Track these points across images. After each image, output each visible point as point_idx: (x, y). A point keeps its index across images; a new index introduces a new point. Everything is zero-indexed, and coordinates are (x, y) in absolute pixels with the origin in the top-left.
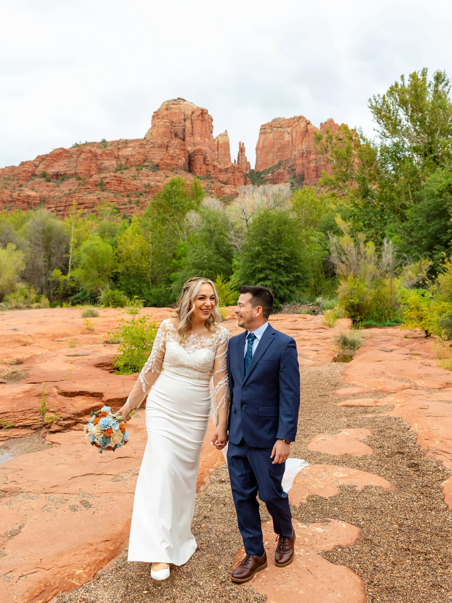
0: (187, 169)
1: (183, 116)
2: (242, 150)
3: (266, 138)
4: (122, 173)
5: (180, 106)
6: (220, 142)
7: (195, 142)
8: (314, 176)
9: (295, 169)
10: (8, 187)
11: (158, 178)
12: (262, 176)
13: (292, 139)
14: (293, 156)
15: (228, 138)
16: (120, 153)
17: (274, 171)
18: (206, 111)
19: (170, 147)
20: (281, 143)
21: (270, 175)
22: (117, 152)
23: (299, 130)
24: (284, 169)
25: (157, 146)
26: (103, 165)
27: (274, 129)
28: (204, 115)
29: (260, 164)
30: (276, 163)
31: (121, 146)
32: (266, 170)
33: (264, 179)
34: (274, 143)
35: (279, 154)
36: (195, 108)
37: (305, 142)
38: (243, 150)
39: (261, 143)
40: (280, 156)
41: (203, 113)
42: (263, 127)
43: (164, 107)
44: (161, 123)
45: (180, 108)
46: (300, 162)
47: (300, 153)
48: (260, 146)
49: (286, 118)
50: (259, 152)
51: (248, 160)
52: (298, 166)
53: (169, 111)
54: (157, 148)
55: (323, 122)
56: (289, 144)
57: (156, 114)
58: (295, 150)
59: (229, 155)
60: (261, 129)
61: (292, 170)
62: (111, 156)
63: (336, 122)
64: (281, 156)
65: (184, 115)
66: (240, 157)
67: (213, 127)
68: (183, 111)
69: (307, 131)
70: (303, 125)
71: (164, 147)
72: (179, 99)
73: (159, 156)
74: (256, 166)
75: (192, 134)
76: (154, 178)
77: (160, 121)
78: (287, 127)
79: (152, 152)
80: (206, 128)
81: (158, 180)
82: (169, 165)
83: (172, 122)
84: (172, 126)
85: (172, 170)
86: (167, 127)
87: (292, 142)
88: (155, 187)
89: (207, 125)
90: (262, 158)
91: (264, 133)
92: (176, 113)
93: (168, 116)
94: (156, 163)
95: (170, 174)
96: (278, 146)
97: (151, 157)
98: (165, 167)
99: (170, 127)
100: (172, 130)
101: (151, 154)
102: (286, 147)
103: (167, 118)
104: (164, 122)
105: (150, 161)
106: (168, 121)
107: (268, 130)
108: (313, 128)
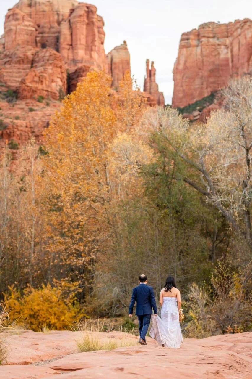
1: (56, 17)
2: (151, 73)
3: (191, 54)
6: (115, 60)
7: (75, 57)
11: (18, 113)
12: (185, 115)
13: (232, 56)
15: (128, 54)
17: (204, 107)
18: (93, 9)
19: (38, 62)
20: (214, 62)
21: (196, 113)
23: (243, 41)
24: (220, 104)
25: (15, 59)
27: (204, 40)
28: (91, 15)
29: (181, 95)
30: (206, 95)
32: (189, 105)
34: (203, 62)
35: (212, 80)
36: (76, 4)
38: (152, 73)
39: (182, 62)
41: (90, 10)
42: (185, 37)
44: (18, 27)
45: (51, 4)
48: (181, 67)
49: (221, 23)
50: (179, 77)
53: (33, 9)
54: (16, 63)
56: (228, 65)
57: (11, 12)
58: (237, 74)
60: (182, 40)
64: (213, 83)
65: (58, 14)
66: (148, 84)
67: (104, 35)
68: (56, 7)
71: (28, 63)
73: (19, 77)
74: (173, 99)
75: (71, 45)
76: (10, 112)
77: (19, 24)
78: (224, 37)
79: (6, 70)
80: (94, 35)
81: (17, 115)
82: (34, 92)
83: (39, 26)
84: (37, 32)
85: (40, 99)
86: (29, 33)
87: (232, 61)
88: (10, 126)
89: (96, 30)
90: (182, 86)
91: (187, 46)
92: (44, 11)
93: (32, 16)
94: (14, 88)
95: (37, 106)
96: (210, 68)
97: (5, 78)
98: (29, 95)
99: (35, 34)
100: (38, 39)
101: (5, 74)
102: (222, 70)
103: (29, 19)
104: (26, 26)
105: (4, 84)
106: (31, 24)
107: (193, 42)
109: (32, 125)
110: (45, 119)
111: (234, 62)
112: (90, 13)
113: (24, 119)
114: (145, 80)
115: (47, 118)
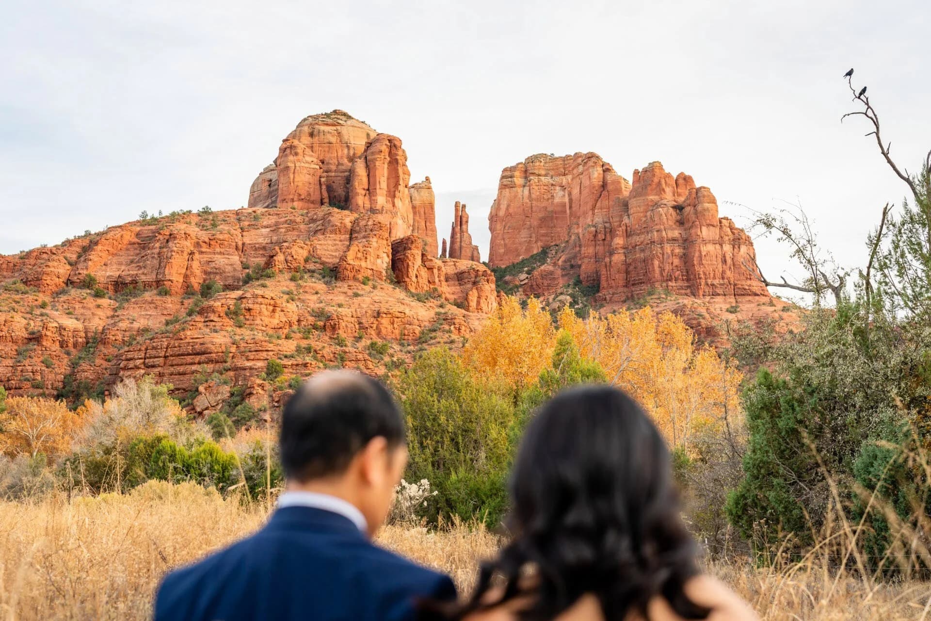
0: (395, 279)
1: (346, 151)
2: (461, 220)
3: (515, 196)
4: (264, 286)
5: (339, 128)
6: (415, 203)
7: (373, 206)
8: (621, 283)
9: (580, 266)
10: (16, 306)
11: (341, 299)
12: (508, 278)
13: (571, 200)
14: (573, 237)
15: (432, 195)
16: (247, 240)
17: (533, 269)
18: (396, 143)
19: (358, 232)
20: (546, 208)
21: (523, 276)
22: (239, 237)
23: (586, 182)
24: (555, 264)
26: (213, 265)
27: (533, 178)
28: (394, 151)
29: (502, 251)
30: (535, 252)
31: (247, 223)
32: (514, 265)
33: (511, 286)
34: (531, 207)
35: (543, 231)
36: (373, 136)
37: (601, 208)
38: (464, 220)
39: (503, 207)
40: (543, 236)
41: (393, 144)
42: (508, 173)
43: (306, 129)
44: (298, 164)
45: (340, 134)
46: (591, 251)
47: (589, 233)
48: (502, 213)
49: (556, 155)
50: (499, 226)
51: (475, 243)
52: (586, 260)
53: (316, 139)
54: (331, 233)
55: (640, 170)
56: (565, 212)
57: (288, 144)
58: (578, 225)
59: (434, 230)
60: (503, 177)
61: (572, 266)
62: (230, 246)
63: (667, 169)
64: (546, 235)
65: (348, 147)
66: (457, 235)
67: (409, 175)
68: (345, 140)
69: (604, 185)
70: (597, 173)
71: (345, 233)
72: (335, 112)
73: (336, 250)
74: (491, 254)
75: (368, 190)
76: (330, 297)
77: (299, 161)
78: (560, 175)
79: (320, 242)
80: (398, 177)
81: (340, 302)
82: (358, 271)
83: (322, 162)
84: (322, 170)
85: (365, 281)
86: (312, 172)
87: (571, 207)
88: (334, 317)
89: (401, 170)
90: (504, 239)
91: (512, 186)
92: (330, 143)
93: (314, 149)
94: (332, 266)
95: (362, 289)
96: (541, 215)
97: (319, 252)
98: (351, 275)
99: (319, 173)
100: (323, 180)
101: (318, 247)
102: (557, 218)
103: (311, 153)
104: (307, 162)
105: (318, 260)
106: (315, 160)
107: (519, 180)
108: (618, 181)
109: (359, 315)
110: (376, 307)
111: (574, 209)
112: (393, 148)
113: (349, 307)
114: (453, 229)
115: (376, 305)
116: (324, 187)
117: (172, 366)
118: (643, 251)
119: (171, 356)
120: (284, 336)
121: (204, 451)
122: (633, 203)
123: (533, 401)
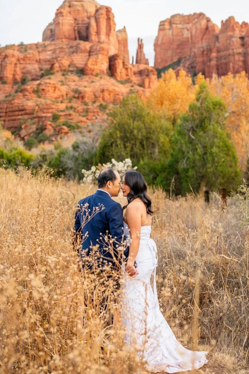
0: (110, 74)
1: (86, 14)
2: (140, 46)
3: (165, 35)
4: (50, 78)
5: (82, 3)
6: (119, 39)
7: (100, 40)
9: (196, 67)
11: (86, 84)
13: (192, 36)
14: (192, 53)
15: (126, 34)
16: (41, 57)
18: (110, 9)
19: (93, 52)
20: (180, 40)
22: (38, 56)
23: (199, 27)
24: (184, 66)
25: (79, 50)
26: (25, 69)
27: (174, 25)
28: (108, 13)
29: (159, 61)
30: (175, 60)
32: (165, 67)
34: (173, 39)
35: (179, 51)
36: (98, 6)
37: (206, 39)
38: (142, 46)
39: (160, 40)
41: (108, 10)
42: (162, 23)
43: (67, 4)
44: (64, 21)
45: (83, 6)
46: (201, 59)
47: (200, 51)
48: (159, 43)
50: (158, 49)
51: (147, 57)
52: (199, 64)
53: (72, 9)
56: (189, 41)
57: (59, 11)
58: (194, 47)
60: (160, 25)
61: (192, 67)
62: (33, 60)
64: (180, 53)
65: (87, 12)
66: (139, 54)
68: (85, 9)
69: (207, 28)
70: (204, 22)
74: (155, 63)
75: (97, 32)
76: (80, 83)
77: (64, 19)
78: (186, 23)
79: (75, 57)
80: (110, 26)
82: (93, 71)
83: (75, 19)
85: (97, 75)
86: (70, 24)
87: (191, 39)
88: (83, 92)
89: (112, 23)
90: (160, 55)
91: (164, 30)
92: (78, 10)
93: (71, 13)
94: (81, 68)
95: (96, 79)
96: (177, 43)
97: (75, 62)
98: (90, 72)
99: (74, 25)
100: (76, 28)
101: (74, 59)
102: (185, 44)
103: (70, 15)
104: (68, 20)
105: (74, 66)
106: (71, 18)
107: (167, 26)
108: (214, 26)
109: (94, 91)
110: (102, 87)
111: (193, 40)
113: (89, 87)
114: (137, 51)
116: (76, 32)
117: (9, 116)
118: (225, 59)
119: (9, 112)
120: (60, 102)
121: (18, 153)
122: (221, 36)
123: (185, 120)
